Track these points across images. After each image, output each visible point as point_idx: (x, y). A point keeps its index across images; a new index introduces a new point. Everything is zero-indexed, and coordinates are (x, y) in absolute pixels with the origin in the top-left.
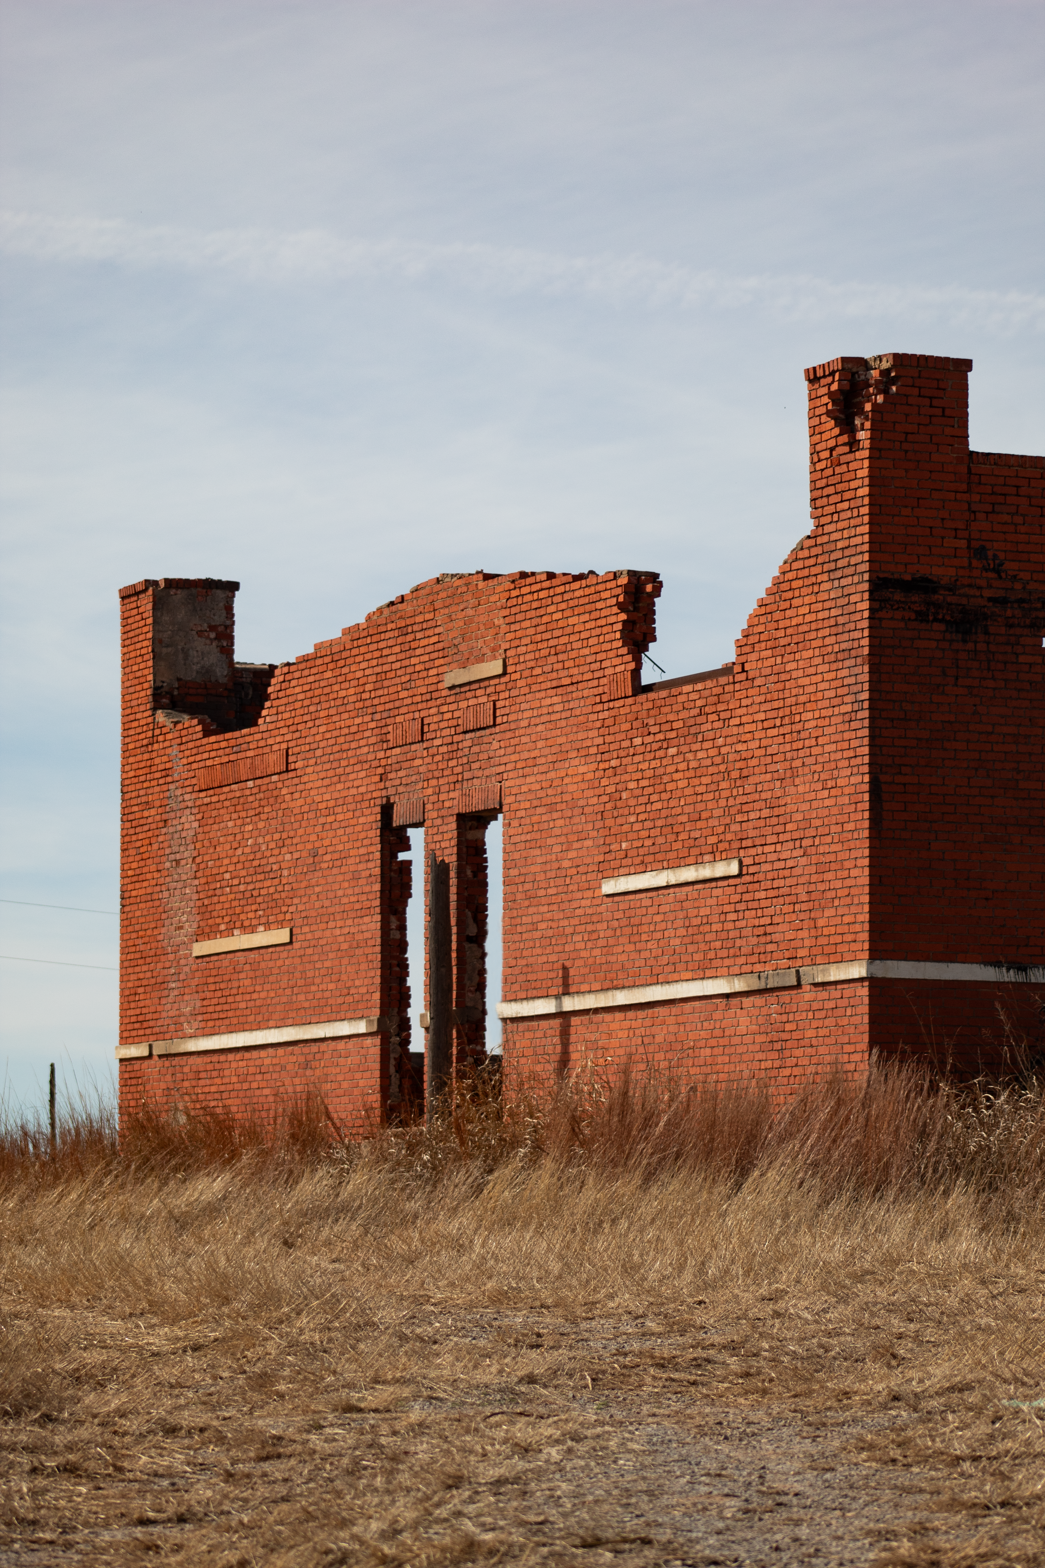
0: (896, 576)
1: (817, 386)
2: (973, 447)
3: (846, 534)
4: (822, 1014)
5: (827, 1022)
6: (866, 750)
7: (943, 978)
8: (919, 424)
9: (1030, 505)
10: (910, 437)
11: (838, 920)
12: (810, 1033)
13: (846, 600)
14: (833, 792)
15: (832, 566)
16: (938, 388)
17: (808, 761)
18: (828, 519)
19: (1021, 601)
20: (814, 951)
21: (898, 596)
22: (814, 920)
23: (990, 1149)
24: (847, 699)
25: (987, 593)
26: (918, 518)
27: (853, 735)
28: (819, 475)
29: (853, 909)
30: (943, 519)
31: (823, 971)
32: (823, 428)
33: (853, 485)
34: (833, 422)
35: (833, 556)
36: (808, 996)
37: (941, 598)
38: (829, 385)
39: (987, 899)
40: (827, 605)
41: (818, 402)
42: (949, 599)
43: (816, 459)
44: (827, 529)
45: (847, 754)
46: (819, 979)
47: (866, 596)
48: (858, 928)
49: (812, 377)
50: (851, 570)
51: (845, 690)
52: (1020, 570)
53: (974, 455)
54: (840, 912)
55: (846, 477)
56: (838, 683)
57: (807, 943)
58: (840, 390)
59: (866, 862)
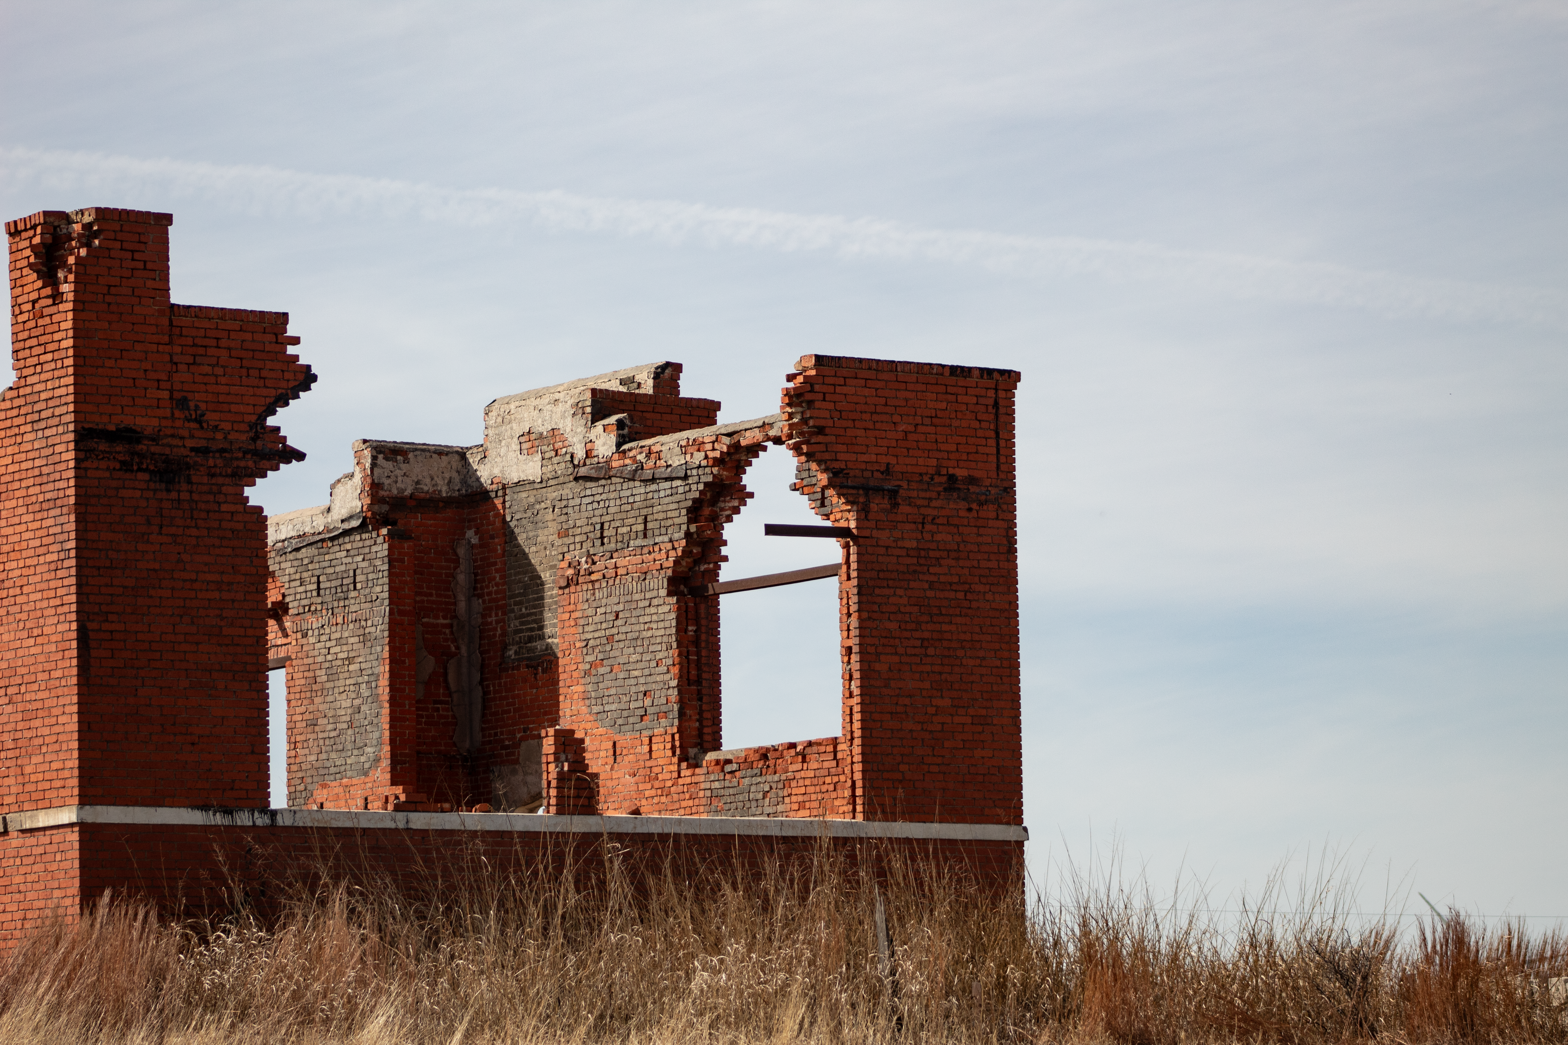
0: (101, 427)
1: (18, 239)
2: (174, 300)
3: (50, 385)
4: (31, 860)
5: (36, 868)
6: (73, 598)
7: (152, 822)
8: (121, 277)
9: (230, 356)
10: (113, 290)
11: (46, 767)
12: (17, 879)
13: (51, 450)
14: (40, 640)
15: (36, 417)
16: (140, 242)
17: (12, 610)
18: (31, 371)
19: (222, 451)
20: (21, 798)
21: (103, 446)
22: (21, 767)
23: (224, 986)
24: (53, 548)
25: (190, 443)
26: (121, 369)
27: (59, 583)
28: (21, 327)
29: (62, 756)
30: (146, 371)
31: (31, 817)
32: (25, 281)
33: (57, 337)
34: (35, 275)
35: (37, 407)
36: (15, 843)
37: (145, 448)
38: (31, 238)
39: (193, 744)
40: (31, 455)
41: (19, 255)
42: (153, 449)
43: (17, 312)
44: (30, 380)
45: (53, 602)
46: (28, 825)
47: (72, 446)
48: (67, 774)
49: (13, 230)
50: (56, 421)
51: (51, 539)
52: (221, 421)
53: (176, 308)
54: (48, 758)
55: (49, 329)
56: (43, 532)
57: (14, 790)
58: (42, 243)
59: (75, 708)
